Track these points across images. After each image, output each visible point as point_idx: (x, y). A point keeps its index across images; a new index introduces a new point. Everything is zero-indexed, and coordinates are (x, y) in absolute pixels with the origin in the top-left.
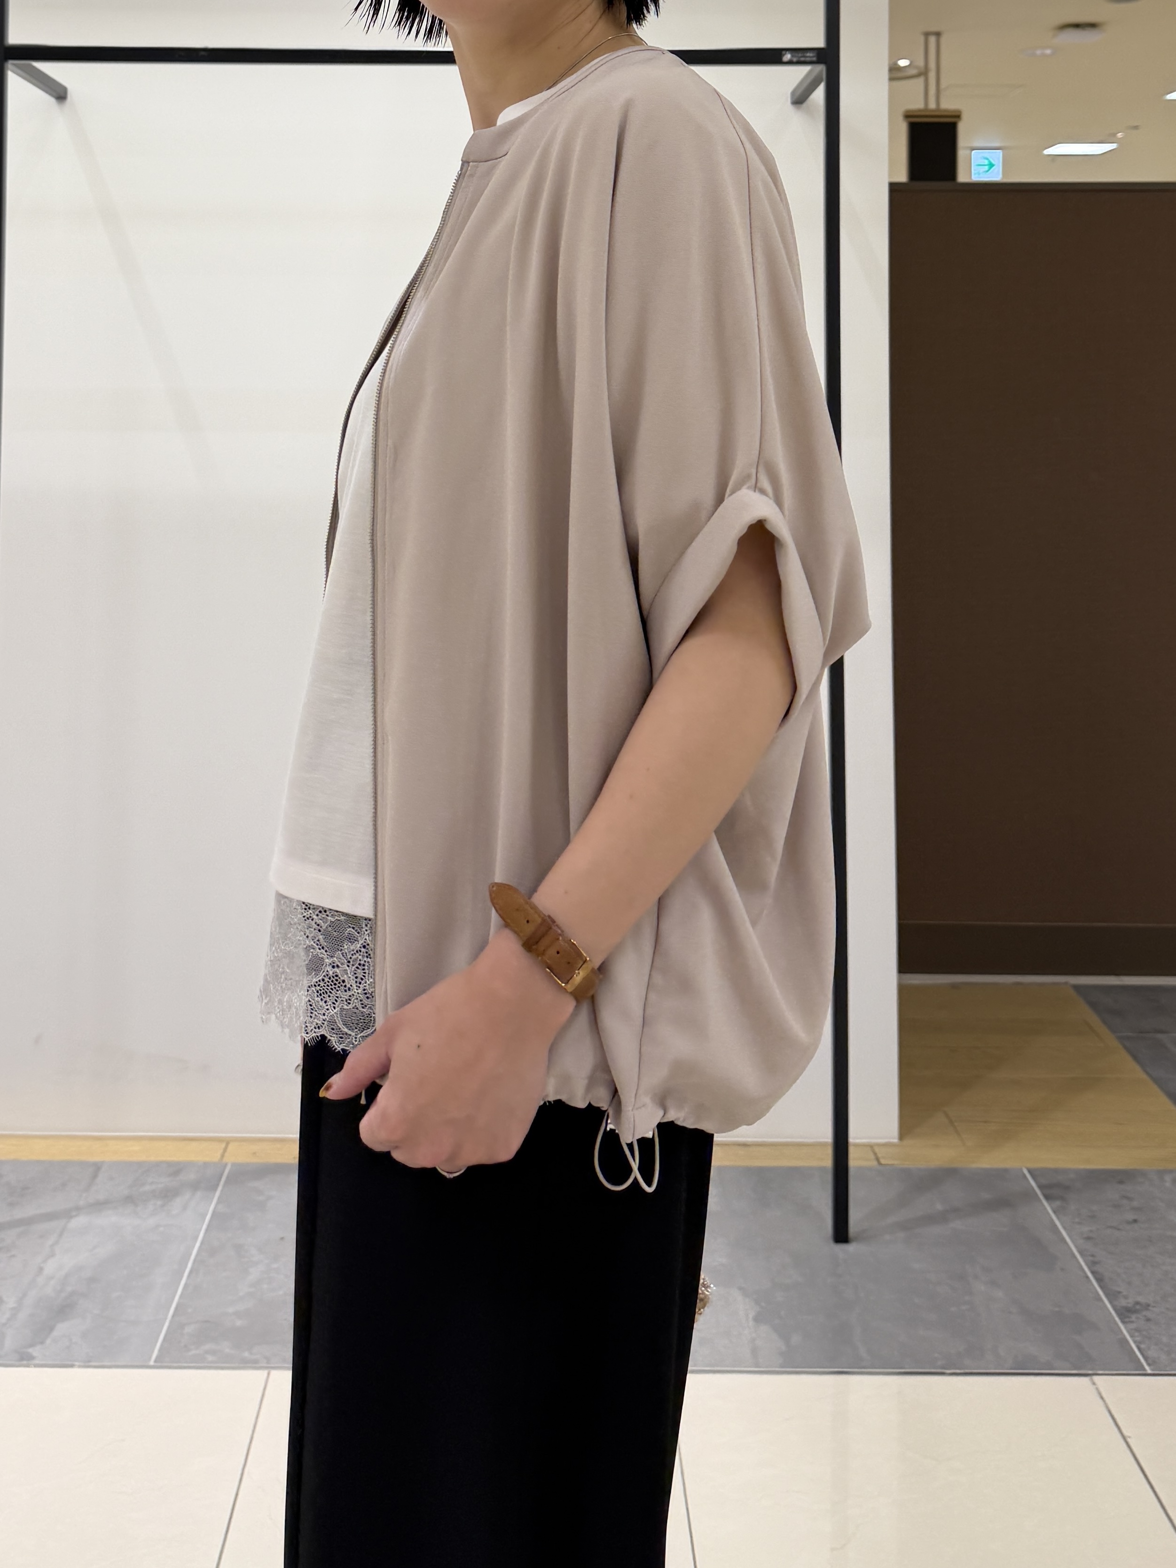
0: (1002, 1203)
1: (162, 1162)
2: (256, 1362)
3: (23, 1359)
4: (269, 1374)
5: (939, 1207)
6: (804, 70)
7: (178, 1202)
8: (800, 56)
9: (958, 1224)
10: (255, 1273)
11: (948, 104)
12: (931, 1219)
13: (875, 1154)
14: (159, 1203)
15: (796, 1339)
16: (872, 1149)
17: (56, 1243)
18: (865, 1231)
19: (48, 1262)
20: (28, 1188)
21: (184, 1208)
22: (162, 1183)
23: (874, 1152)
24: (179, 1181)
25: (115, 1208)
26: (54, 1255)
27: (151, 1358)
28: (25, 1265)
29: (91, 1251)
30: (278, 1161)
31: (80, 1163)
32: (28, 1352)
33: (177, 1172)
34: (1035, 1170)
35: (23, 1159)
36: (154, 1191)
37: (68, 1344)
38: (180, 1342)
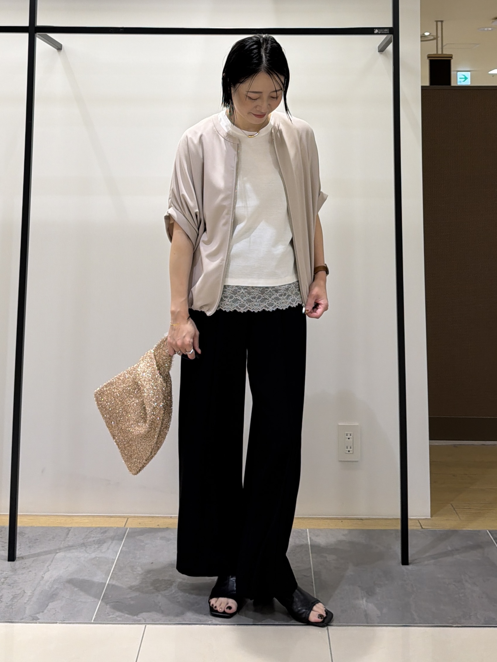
0: (478, 546)
1: (99, 527)
2: (140, 621)
3: (34, 619)
4: (145, 627)
5: (449, 548)
6: (383, 37)
7: (105, 546)
8: (382, 31)
9: (458, 556)
10: (139, 580)
11: (446, 52)
12: (447, 554)
13: (420, 524)
14: (97, 546)
15: (385, 610)
16: (419, 521)
17: (50, 565)
18: (416, 559)
19: (45, 574)
20: (37, 540)
21: (108, 549)
22: (98, 537)
23: (419, 523)
24: (106, 536)
25: (77, 549)
26: (49, 571)
27: (92, 619)
28: (36, 575)
29: (65, 569)
30: (151, 527)
31: (61, 528)
32: (36, 616)
33: (105, 532)
34: (493, 531)
35: (36, 526)
36: (94, 541)
37: (54, 612)
38: (105, 611)
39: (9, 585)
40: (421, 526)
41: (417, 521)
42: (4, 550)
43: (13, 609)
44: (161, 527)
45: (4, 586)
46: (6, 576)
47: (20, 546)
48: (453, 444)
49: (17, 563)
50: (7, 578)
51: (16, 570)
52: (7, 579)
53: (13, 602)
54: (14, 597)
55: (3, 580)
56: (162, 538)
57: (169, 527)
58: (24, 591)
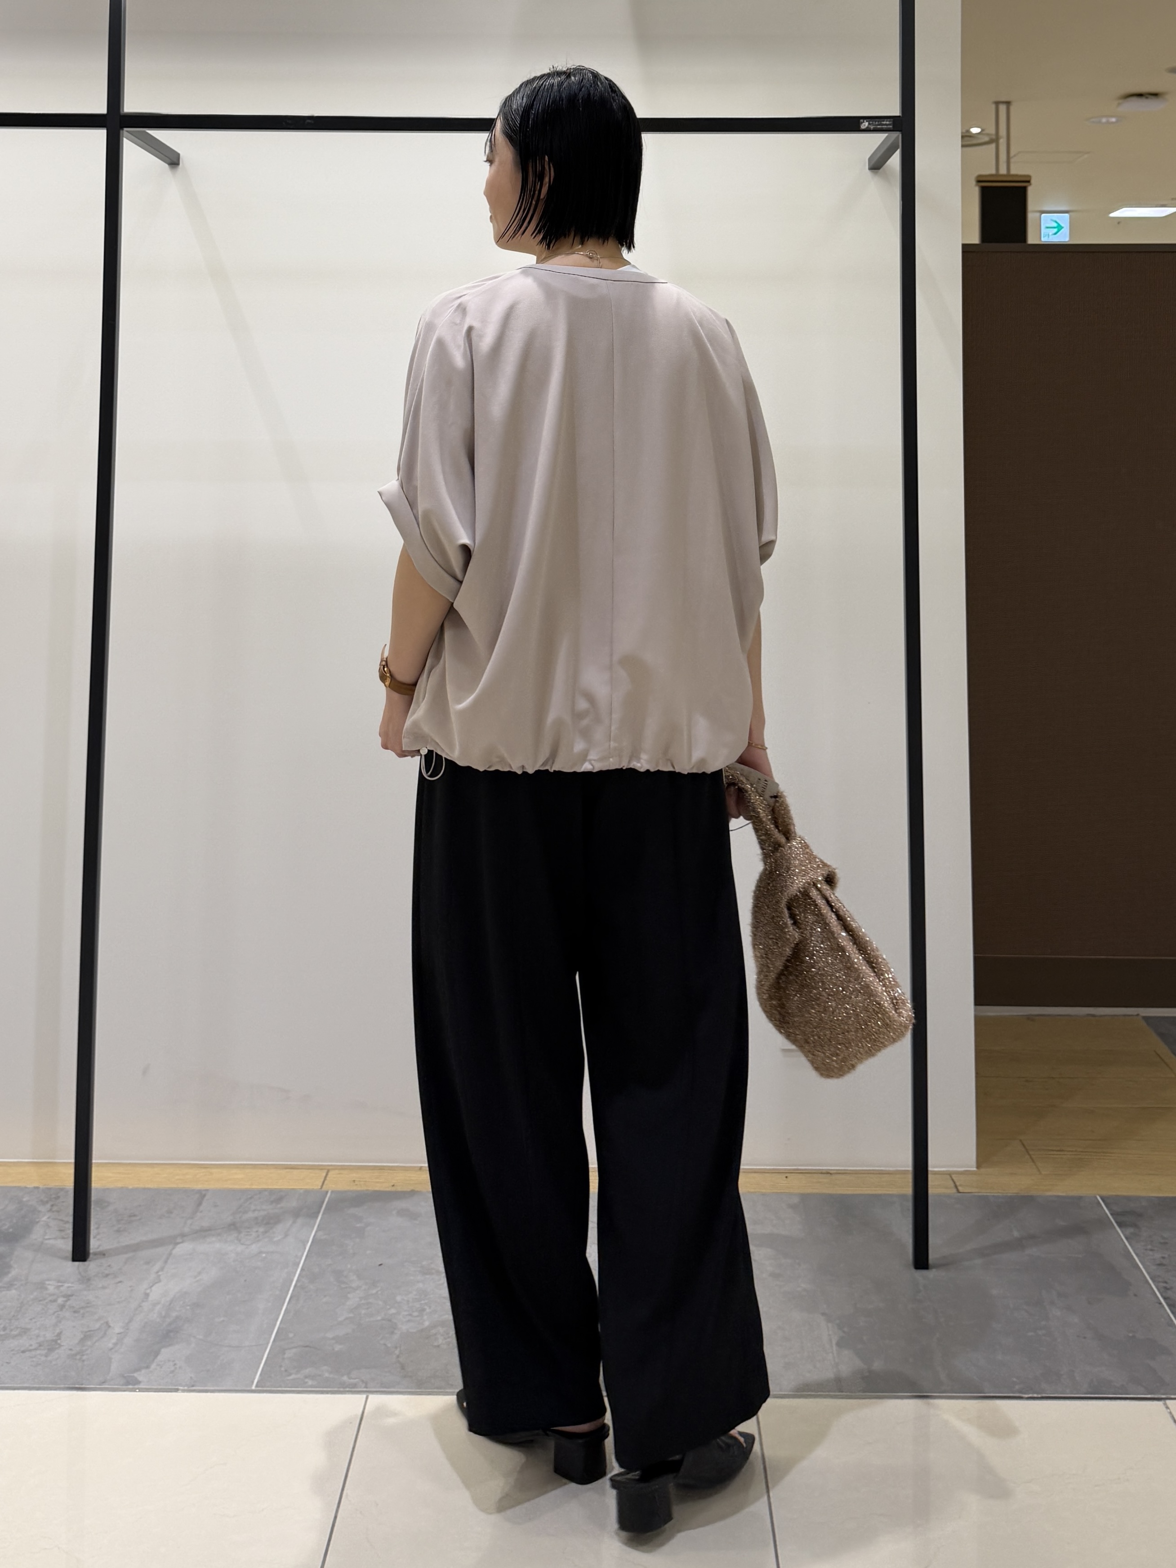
0: (1078, 1229)
1: (265, 1190)
2: (354, 1386)
3: (129, 1383)
4: (367, 1398)
5: (1016, 1234)
6: (881, 137)
7: (280, 1228)
8: (877, 124)
9: (1034, 1251)
10: (354, 1299)
11: (1017, 170)
12: (1009, 1246)
13: (954, 1183)
14: (261, 1230)
15: (878, 1364)
16: (951, 1177)
17: (162, 1269)
18: (944, 1257)
19: (153, 1288)
20: (135, 1216)
21: (286, 1235)
22: (264, 1210)
23: (953, 1180)
24: (281, 1208)
25: (219, 1235)
26: (160, 1281)
27: (253, 1382)
28: (132, 1290)
29: (195, 1277)
30: (377, 1189)
31: (185, 1191)
32: (134, 1376)
33: (280, 1200)
34: (1109, 1197)
35: (130, 1187)
36: (256, 1218)
37: (173, 1368)
38: (281, 1366)
39: (75, 1312)
40: (956, 1187)
41: (948, 1176)
42: (63, 1238)
43: (83, 1361)
44: (399, 1189)
45: (67, 1314)
46: (69, 1293)
47: (97, 1228)
48: (1025, 1014)
49: (91, 1266)
50: (72, 1295)
51: (89, 1280)
52: (70, 1298)
53: (84, 1348)
54: (87, 1336)
55: (63, 1301)
56: (402, 1213)
57: (416, 1190)
58: (107, 1323)
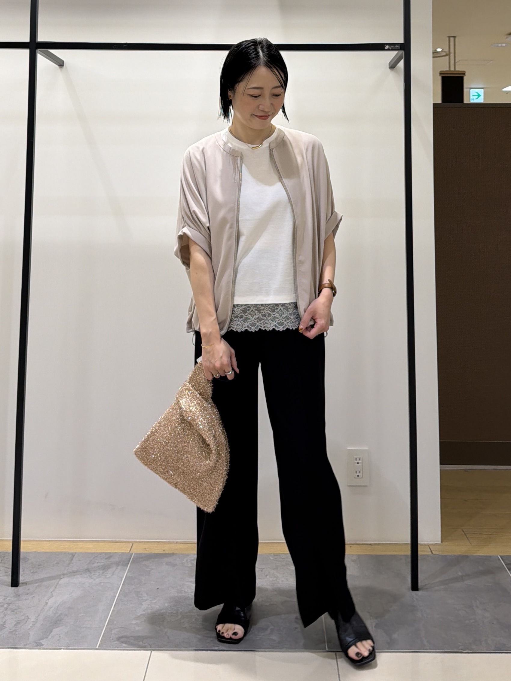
0: (488, 572)
1: (103, 553)
2: (145, 647)
3: (38, 645)
4: (151, 653)
5: (460, 574)
6: (394, 53)
7: (110, 571)
8: (393, 47)
9: (468, 582)
10: (145, 605)
11: (459, 68)
12: (456, 579)
13: (431, 549)
14: (101, 572)
15: (394, 636)
16: (429, 547)
17: (54, 590)
18: (426, 585)
19: (49, 600)
20: (41, 565)
21: (113, 574)
22: (102, 562)
23: (430, 548)
24: (111, 561)
25: (81, 574)
26: (53, 596)
27: (97, 645)
28: (39, 601)
29: (70, 594)
30: (156, 552)
31: (65, 553)
32: (40, 642)
33: (110, 557)
34: (504, 556)
35: (39, 551)
36: (99, 566)
37: (59, 638)
38: (110, 637)
39: (12, 611)
40: (431, 551)
41: (427, 546)
42: (7, 576)
43: (16, 635)
44: (167, 552)
45: (8, 612)
46: (10, 602)
47: (23, 571)
48: (464, 469)
49: (20, 589)
51: (19, 596)
52: (10, 604)
53: (17, 628)
54: (18, 623)
55: (7, 606)
56: (168, 564)
57: (175, 553)
58: (27, 616)
